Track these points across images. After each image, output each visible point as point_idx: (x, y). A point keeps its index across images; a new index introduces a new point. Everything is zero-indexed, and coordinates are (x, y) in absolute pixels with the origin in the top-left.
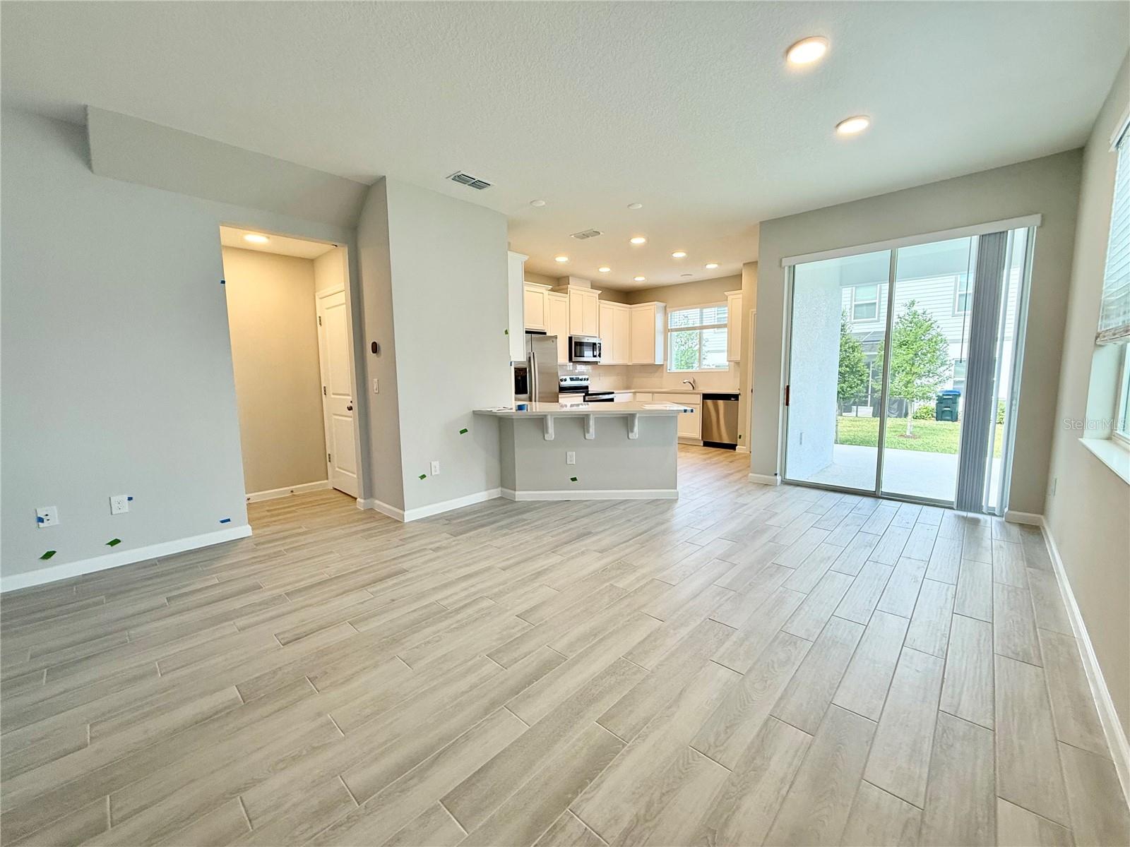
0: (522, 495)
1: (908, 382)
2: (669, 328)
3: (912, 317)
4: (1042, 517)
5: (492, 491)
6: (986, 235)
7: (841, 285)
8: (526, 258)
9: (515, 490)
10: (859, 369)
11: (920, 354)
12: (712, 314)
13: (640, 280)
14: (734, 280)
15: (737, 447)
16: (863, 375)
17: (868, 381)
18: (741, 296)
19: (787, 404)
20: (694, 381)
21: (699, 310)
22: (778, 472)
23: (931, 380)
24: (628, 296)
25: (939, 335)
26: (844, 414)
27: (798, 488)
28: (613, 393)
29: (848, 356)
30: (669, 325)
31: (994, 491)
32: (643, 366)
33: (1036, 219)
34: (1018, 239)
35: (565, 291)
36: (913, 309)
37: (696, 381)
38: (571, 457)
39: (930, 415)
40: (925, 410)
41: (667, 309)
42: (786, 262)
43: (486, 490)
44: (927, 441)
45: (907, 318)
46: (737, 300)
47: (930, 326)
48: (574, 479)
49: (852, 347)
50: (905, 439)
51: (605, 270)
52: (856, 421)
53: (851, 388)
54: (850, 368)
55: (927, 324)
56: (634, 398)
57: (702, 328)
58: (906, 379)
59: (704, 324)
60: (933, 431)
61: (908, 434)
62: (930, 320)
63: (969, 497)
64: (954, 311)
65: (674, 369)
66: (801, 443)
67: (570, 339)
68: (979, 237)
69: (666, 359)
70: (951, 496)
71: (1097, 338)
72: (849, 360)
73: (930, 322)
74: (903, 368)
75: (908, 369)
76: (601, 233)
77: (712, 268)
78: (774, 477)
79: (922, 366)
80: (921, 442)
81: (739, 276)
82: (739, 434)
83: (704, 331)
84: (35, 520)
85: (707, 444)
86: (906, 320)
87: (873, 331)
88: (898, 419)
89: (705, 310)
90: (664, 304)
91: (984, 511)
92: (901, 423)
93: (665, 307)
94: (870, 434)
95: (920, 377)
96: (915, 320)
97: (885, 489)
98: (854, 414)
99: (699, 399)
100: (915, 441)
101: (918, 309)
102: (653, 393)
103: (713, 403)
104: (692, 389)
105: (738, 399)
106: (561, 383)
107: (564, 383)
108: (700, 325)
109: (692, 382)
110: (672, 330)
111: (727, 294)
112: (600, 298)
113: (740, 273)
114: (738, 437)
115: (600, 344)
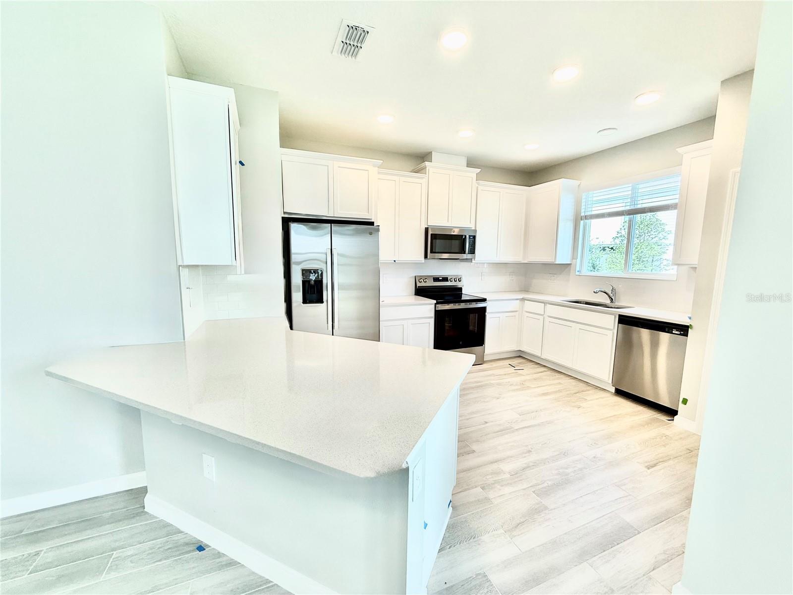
2: (583, 214)
15: (679, 414)
20: (614, 289)
24: (531, 177)
28: (484, 300)
30: (583, 211)
35: (424, 171)
37: (620, 290)
41: (582, 188)
46: (700, 159)
56: (521, 306)
65: (586, 271)
67: (427, 230)
69: (574, 257)
82: (684, 394)
85: (619, 392)
93: (579, 185)
99: (610, 321)
102: (545, 303)
103: (639, 333)
104: (608, 301)
105: (686, 335)
106: (419, 285)
107: (423, 284)
108: (632, 207)
109: (610, 293)
110: (586, 217)
111: (680, 150)
112: (479, 177)
113: (714, 114)
114: (681, 400)
115: (474, 237)
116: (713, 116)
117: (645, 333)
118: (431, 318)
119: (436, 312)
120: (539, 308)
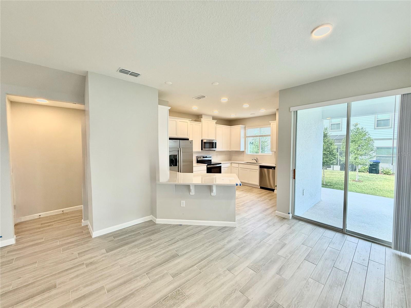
0: (159, 221)
1: (356, 158)
2: (247, 136)
3: (356, 130)
5: (146, 217)
6: (405, 94)
7: (323, 118)
8: (170, 108)
9: (156, 218)
10: (333, 153)
11: (361, 146)
14: (273, 116)
15: (275, 191)
16: (335, 155)
17: (338, 158)
18: (275, 123)
19: (294, 178)
20: (257, 158)
21: (259, 128)
22: (290, 212)
23: (366, 157)
24: (230, 122)
25: (369, 138)
26: (327, 169)
27: (301, 223)
28: (221, 163)
29: (329, 147)
30: (247, 135)
32: (235, 151)
35: (200, 121)
36: (357, 127)
37: (258, 159)
38: (183, 203)
39: (366, 171)
40: (364, 169)
41: (246, 128)
42: (293, 109)
44: (366, 184)
45: (354, 130)
46: (274, 125)
47: (365, 134)
49: (330, 143)
50: (355, 182)
52: (333, 172)
53: (330, 160)
54: (329, 152)
55: (363, 133)
56: (231, 165)
58: (355, 156)
60: (368, 179)
61: (357, 180)
62: (365, 131)
64: (375, 127)
65: (249, 153)
66: (303, 195)
67: (202, 141)
68: (401, 95)
69: (245, 149)
72: (329, 149)
73: (365, 132)
74: (353, 152)
75: (356, 152)
76: (206, 97)
78: (288, 215)
79: (362, 151)
80: (363, 184)
85: (261, 188)
86: (354, 131)
87: (339, 135)
88: (352, 172)
89: (262, 129)
92: (353, 174)
93: (245, 127)
94: (339, 179)
95: (361, 155)
96: (358, 132)
98: (332, 168)
99: (258, 168)
100: (360, 183)
101: (359, 127)
102: (239, 163)
103: (264, 170)
104: (256, 162)
105: (275, 169)
106: (198, 159)
107: (200, 159)
108: (260, 135)
109: (256, 159)
110: (248, 137)
111: (270, 122)
112: (216, 123)
113: (275, 113)
114: (275, 186)
115: (216, 142)
116: (275, 114)
117: (266, 170)
118: (206, 170)
119: (207, 168)
120: (237, 165)
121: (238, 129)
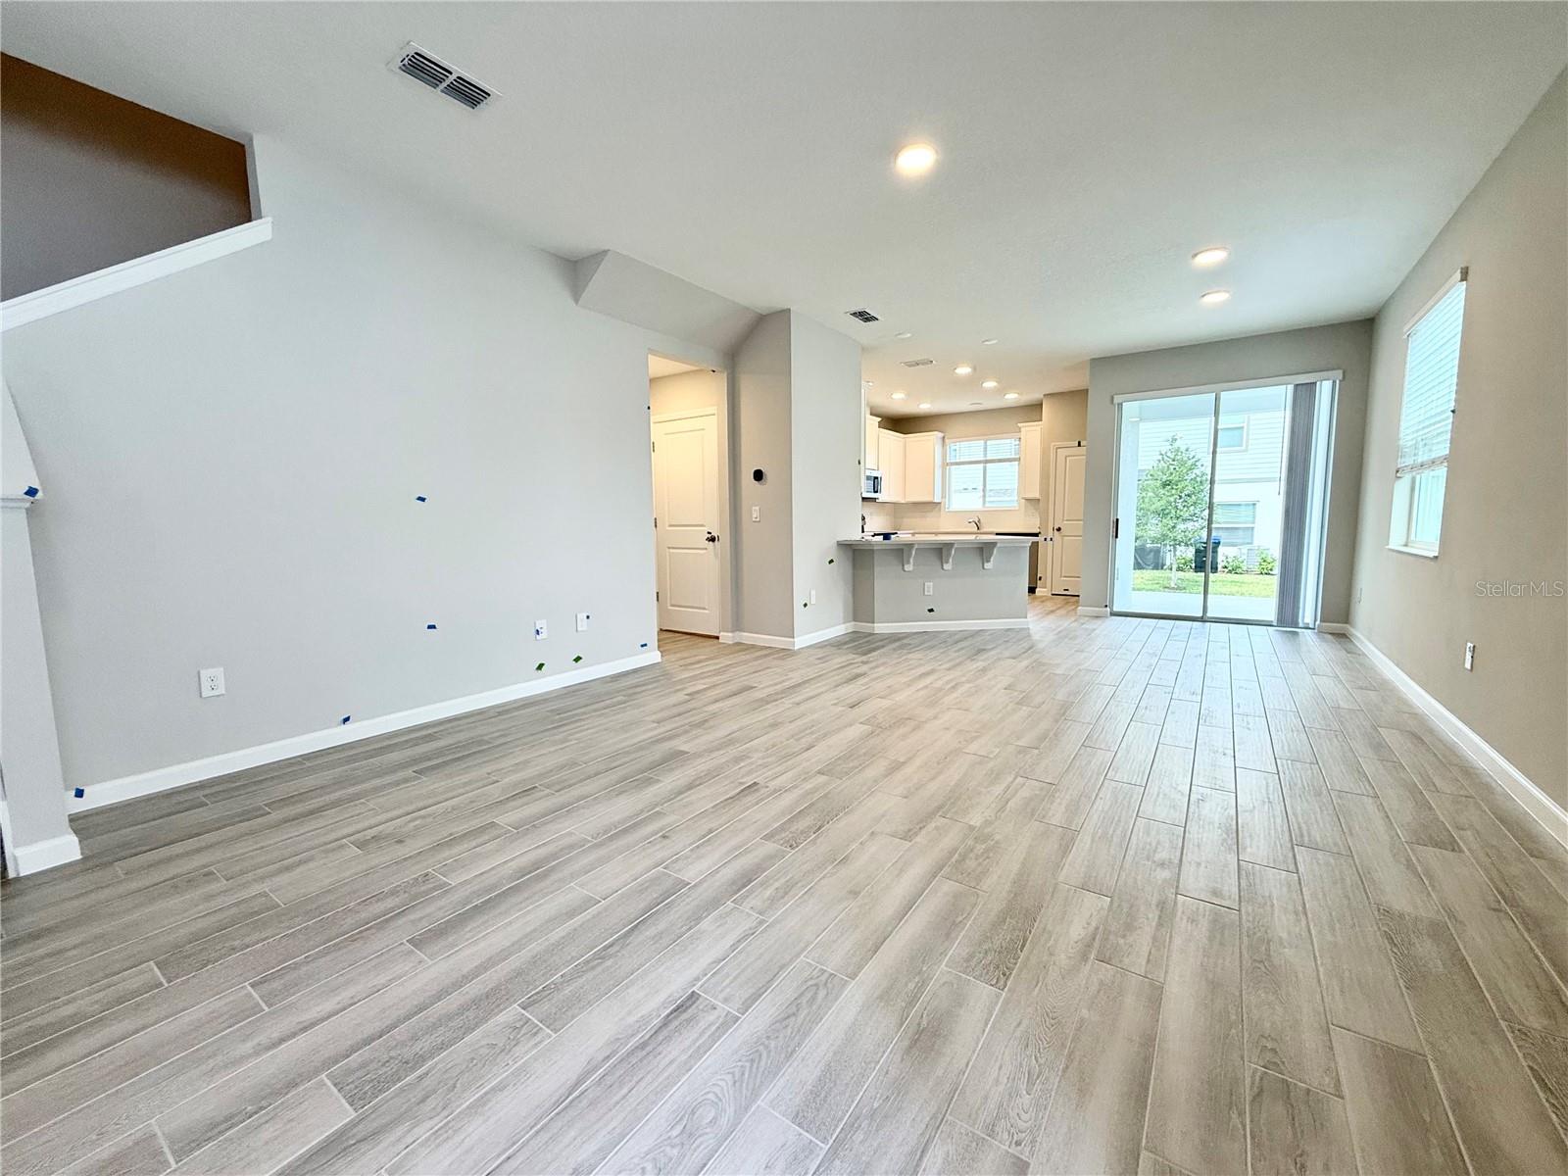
0: (881, 628)
2: (949, 461)
3: (1175, 454)
4: (1347, 626)
5: (848, 624)
6: (1298, 385)
9: (873, 622)
12: (1002, 446)
13: (924, 407)
14: (1033, 410)
15: (1037, 590)
18: (1039, 428)
19: (1117, 537)
21: (983, 441)
22: (1108, 604)
24: (899, 424)
25: (1203, 474)
27: (1130, 618)
30: (948, 458)
31: (1309, 607)
32: (916, 504)
33: (1339, 374)
34: (1325, 390)
37: (982, 521)
38: (929, 587)
39: (1188, 567)
40: (1183, 561)
41: (947, 441)
42: (1117, 399)
43: (844, 623)
45: (1169, 455)
46: (1033, 433)
48: (931, 610)
51: (899, 396)
55: (1190, 462)
57: (987, 462)
59: (988, 458)
62: (1193, 458)
63: (1287, 617)
65: (954, 508)
68: (1293, 386)
70: (1270, 613)
71: (1397, 472)
73: (1194, 460)
77: (1012, 398)
78: (1104, 609)
81: (1039, 406)
82: (1039, 576)
83: (988, 465)
84: (534, 631)
86: (1169, 457)
89: (989, 443)
90: (941, 435)
91: (1301, 625)
93: (944, 438)
96: (1178, 458)
97: (1209, 615)
101: (1181, 444)
108: (985, 458)
111: (1020, 425)
112: (881, 425)
113: (1040, 403)
121: (924, 442)
